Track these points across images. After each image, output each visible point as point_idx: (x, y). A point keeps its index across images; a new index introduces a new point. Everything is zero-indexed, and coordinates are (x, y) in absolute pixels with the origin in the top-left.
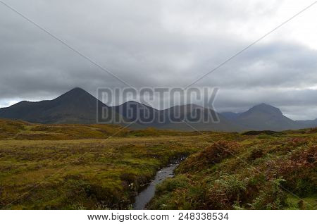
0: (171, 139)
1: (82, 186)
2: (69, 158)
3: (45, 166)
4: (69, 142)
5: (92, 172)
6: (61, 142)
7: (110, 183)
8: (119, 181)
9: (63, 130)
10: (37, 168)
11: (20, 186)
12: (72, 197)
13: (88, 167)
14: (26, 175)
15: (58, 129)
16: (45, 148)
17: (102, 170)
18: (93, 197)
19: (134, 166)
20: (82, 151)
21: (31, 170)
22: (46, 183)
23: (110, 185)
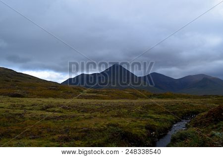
0: (185, 100)
1: (119, 132)
2: (111, 112)
3: (95, 116)
4: (111, 101)
5: (126, 122)
6: (106, 101)
7: (138, 131)
8: (144, 130)
9: (108, 93)
10: (90, 118)
11: (79, 129)
12: (112, 139)
13: (123, 119)
14: (83, 122)
15: (104, 92)
16: (95, 105)
17: (132, 121)
18: (125, 140)
19: (156, 119)
20: (119, 107)
21: (87, 119)
22: (96, 127)
23: (138, 132)
